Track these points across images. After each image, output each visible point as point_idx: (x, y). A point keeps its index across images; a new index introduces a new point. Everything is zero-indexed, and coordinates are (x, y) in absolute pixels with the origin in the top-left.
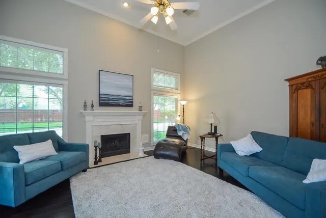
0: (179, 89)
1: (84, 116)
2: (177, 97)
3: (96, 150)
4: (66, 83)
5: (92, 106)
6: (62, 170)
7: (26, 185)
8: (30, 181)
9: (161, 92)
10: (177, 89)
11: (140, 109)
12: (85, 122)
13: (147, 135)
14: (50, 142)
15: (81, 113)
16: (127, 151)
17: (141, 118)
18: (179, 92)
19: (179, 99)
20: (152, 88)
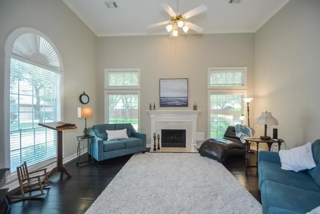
0: (246, 84)
1: (149, 115)
2: (242, 94)
3: (155, 139)
4: (139, 92)
5: (155, 107)
6: (125, 148)
7: (104, 152)
8: (106, 150)
9: (221, 90)
10: (243, 85)
11: (195, 108)
12: (150, 118)
13: (203, 134)
14: (125, 130)
15: (148, 112)
16: (183, 145)
17: (196, 116)
18: (245, 87)
19: (245, 96)
20: (209, 88)
